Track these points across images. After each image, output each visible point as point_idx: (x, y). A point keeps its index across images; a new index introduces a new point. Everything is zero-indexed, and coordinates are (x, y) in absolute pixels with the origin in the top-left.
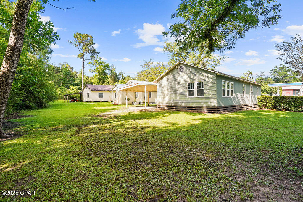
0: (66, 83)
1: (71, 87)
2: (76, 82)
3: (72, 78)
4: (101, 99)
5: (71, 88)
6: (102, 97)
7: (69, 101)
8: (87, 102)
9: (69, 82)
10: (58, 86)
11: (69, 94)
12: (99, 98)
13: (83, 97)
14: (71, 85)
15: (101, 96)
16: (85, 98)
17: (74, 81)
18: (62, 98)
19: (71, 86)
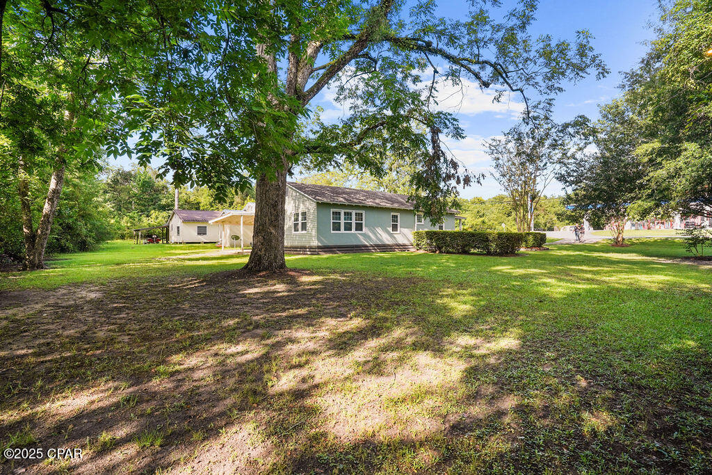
0: (145, 206)
1: (154, 214)
2: (164, 203)
3: (157, 195)
4: (202, 238)
5: (153, 216)
6: (205, 234)
7: (143, 241)
8: (177, 243)
9: (151, 203)
10: (126, 211)
11: (148, 227)
12: (199, 236)
13: (171, 233)
14: (154, 209)
15: (202, 231)
16: (173, 237)
17: (160, 200)
18: (131, 237)
19: (153, 211)
